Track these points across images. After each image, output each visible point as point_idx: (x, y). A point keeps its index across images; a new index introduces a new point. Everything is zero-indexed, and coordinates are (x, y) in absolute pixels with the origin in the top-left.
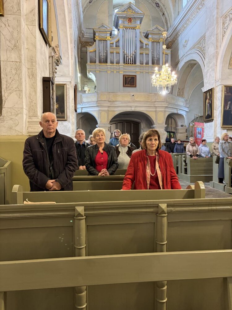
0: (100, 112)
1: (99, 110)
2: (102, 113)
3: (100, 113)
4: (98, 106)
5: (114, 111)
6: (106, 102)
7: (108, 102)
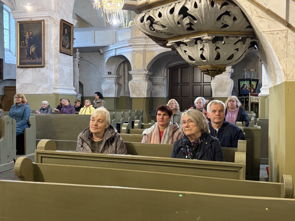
0: (134, 53)
1: (133, 51)
2: (136, 55)
3: (134, 55)
4: (130, 46)
5: (152, 51)
6: (141, 39)
7: (144, 39)
